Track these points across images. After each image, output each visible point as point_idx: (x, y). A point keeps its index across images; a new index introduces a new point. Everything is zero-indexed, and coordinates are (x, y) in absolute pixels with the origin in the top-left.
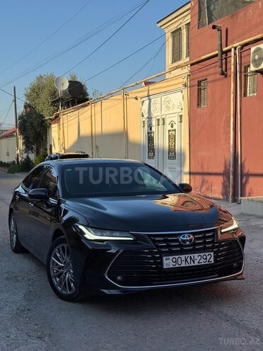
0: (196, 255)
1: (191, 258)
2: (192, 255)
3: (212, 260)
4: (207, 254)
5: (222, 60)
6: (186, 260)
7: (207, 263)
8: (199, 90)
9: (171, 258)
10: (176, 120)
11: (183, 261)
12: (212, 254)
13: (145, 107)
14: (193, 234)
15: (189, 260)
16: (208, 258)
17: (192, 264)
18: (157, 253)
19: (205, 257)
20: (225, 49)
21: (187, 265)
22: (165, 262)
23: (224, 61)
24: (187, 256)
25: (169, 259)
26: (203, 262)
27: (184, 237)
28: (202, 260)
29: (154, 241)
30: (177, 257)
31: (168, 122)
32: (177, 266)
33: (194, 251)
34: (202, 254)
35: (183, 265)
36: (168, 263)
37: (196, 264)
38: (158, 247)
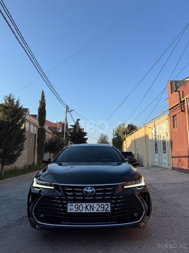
0: (95, 204)
1: (91, 206)
2: (92, 204)
3: (109, 209)
4: (104, 204)
5: (181, 105)
6: (86, 208)
7: (104, 211)
8: (174, 120)
9: (74, 204)
10: (165, 135)
11: (83, 208)
12: (109, 204)
13: (153, 131)
14: (95, 187)
15: (89, 207)
16: (106, 207)
17: (92, 211)
18: (64, 200)
19: (102, 206)
20: (182, 100)
21: (87, 211)
22: (69, 207)
23: (182, 106)
24: (87, 204)
25: (72, 205)
26: (100, 210)
27: (87, 189)
28: (100, 209)
29: (65, 191)
30: (79, 204)
31: (162, 136)
32: (79, 211)
33: (94, 201)
34: (100, 204)
35: (84, 211)
36: (72, 208)
37: (95, 211)
38: (66, 195)
